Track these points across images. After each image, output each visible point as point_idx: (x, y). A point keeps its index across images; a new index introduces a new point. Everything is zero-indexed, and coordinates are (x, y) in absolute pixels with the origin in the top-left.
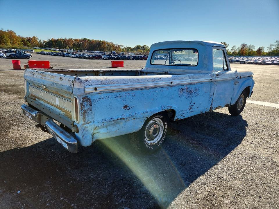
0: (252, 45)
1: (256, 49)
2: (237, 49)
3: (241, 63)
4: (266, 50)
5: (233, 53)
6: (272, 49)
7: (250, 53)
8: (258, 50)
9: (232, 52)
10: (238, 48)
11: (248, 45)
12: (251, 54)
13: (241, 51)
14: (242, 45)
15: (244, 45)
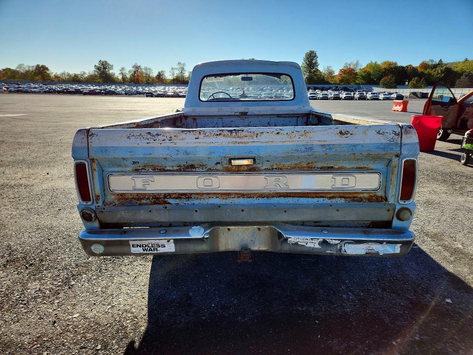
0: (148, 67)
1: (154, 74)
2: (127, 72)
3: (147, 96)
4: (169, 76)
5: (124, 79)
6: (175, 75)
7: (148, 80)
8: (158, 75)
9: (120, 77)
10: (130, 72)
11: (142, 67)
12: (150, 82)
13: (133, 75)
14: (134, 67)
15: (137, 68)
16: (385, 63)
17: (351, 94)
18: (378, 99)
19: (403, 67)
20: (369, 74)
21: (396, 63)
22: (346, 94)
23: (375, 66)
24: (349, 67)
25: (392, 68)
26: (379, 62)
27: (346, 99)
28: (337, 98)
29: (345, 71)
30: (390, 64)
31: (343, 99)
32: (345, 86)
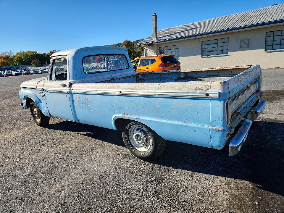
16: (29, 52)
17: (18, 72)
18: (38, 73)
19: (41, 54)
20: (21, 59)
21: (36, 52)
22: (15, 72)
23: (23, 54)
24: (5, 55)
25: (35, 55)
26: (25, 51)
27: (16, 75)
28: (10, 75)
29: (3, 57)
30: (33, 53)
31: (14, 75)
32: (7, 67)
